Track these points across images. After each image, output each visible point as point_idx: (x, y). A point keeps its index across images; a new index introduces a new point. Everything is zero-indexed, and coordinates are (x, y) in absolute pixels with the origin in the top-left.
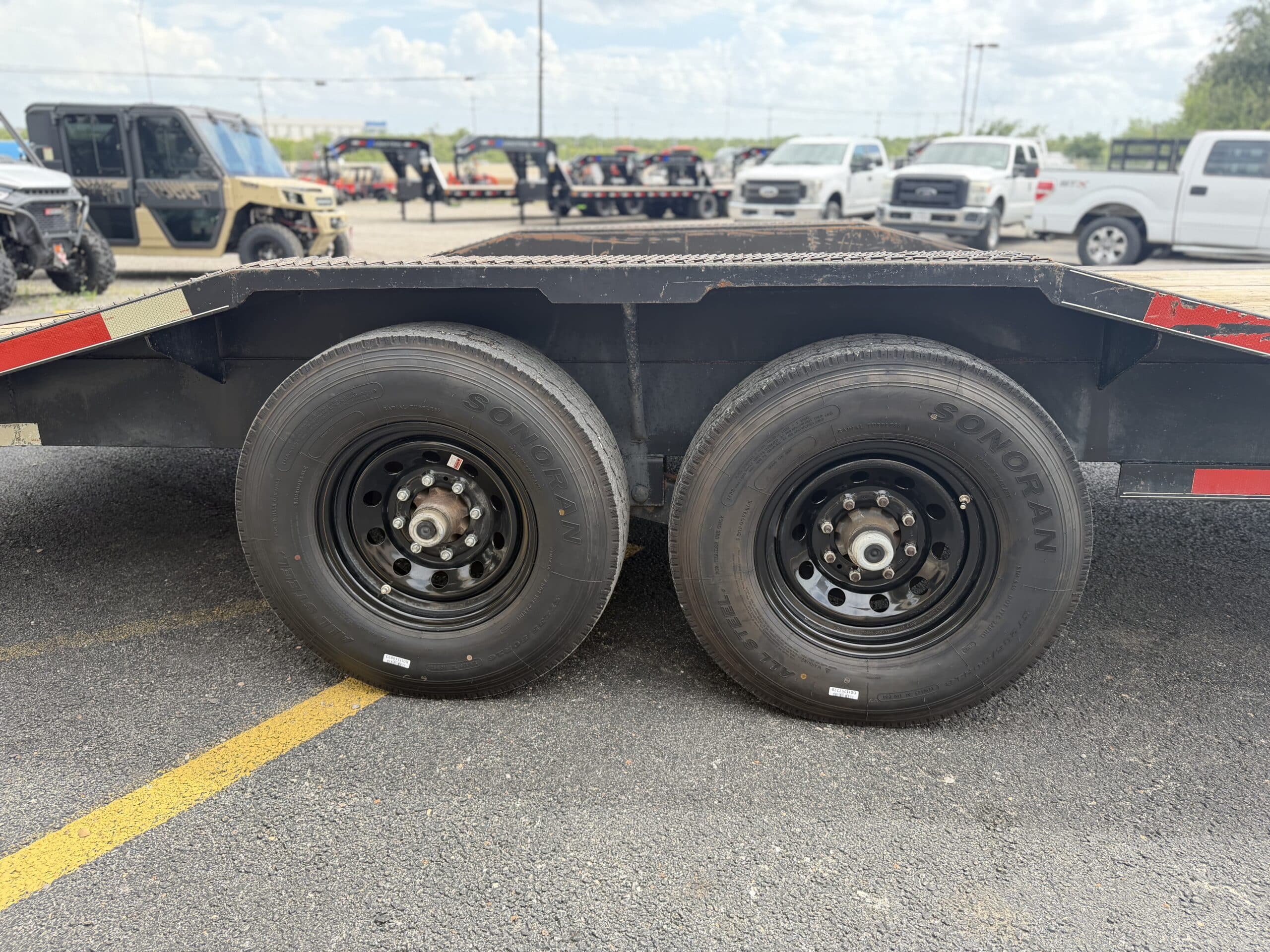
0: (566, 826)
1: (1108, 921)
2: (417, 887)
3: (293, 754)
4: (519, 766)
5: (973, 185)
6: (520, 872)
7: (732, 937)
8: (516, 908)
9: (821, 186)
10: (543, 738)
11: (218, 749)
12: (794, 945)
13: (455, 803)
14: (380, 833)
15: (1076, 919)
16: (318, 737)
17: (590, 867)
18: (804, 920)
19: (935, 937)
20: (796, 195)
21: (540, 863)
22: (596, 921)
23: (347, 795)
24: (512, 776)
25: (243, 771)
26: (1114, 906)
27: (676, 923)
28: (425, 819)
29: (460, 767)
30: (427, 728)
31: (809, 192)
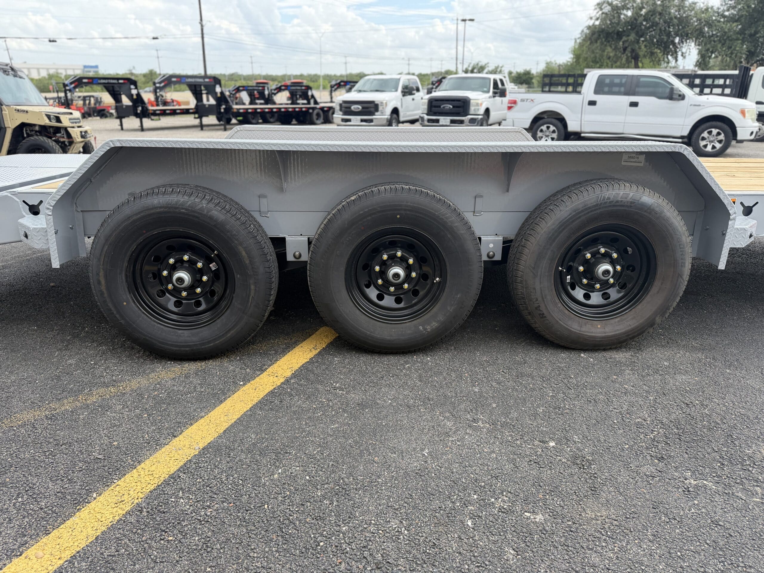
0: (352, 502)
1: (653, 508)
2: (275, 553)
3: (166, 483)
4: (312, 470)
5: (472, 102)
6: (333, 533)
7: (467, 550)
8: (339, 555)
9: (386, 104)
10: (321, 452)
11: (115, 487)
12: (501, 549)
13: (280, 499)
14: (240, 524)
15: (637, 510)
16: (179, 470)
17: (374, 524)
18: (502, 534)
19: (572, 531)
20: (372, 110)
21: (344, 526)
22: (388, 555)
23: (211, 504)
25: (136, 498)
26: (654, 500)
27: (433, 548)
28: (265, 511)
29: (276, 476)
30: (247, 455)
31: (380, 108)
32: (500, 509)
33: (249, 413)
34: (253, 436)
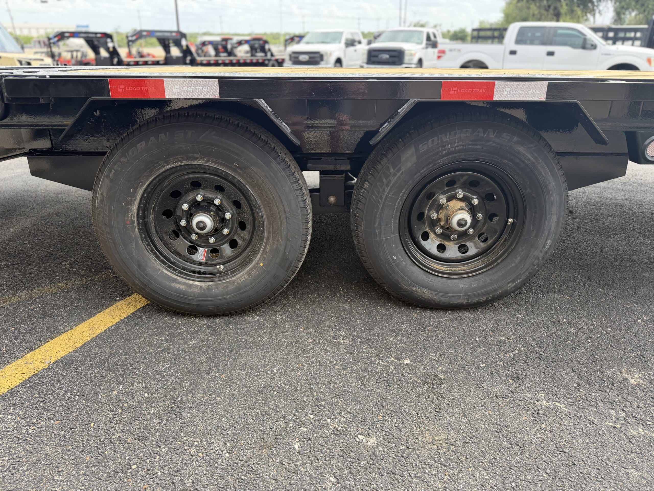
0: (182, 421)
1: (496, 432)
2: (80, 476)
4: (154, 387)
5: (407, 53)
6: (150, 455)
7: (284, 477)
8: (147, 480)
9: (331, 54)
10: (169, 369)
12: (322, 476)
13: (111, 416)
14: (58, 443)
15: (479, 433)
16: (20, 385)
17: (196, 446)
18: (327, 459)
19: (403, 457)
20: (318, 59)
21: (164, 448)
22: (199, 481)
23: (37, 421)
24: (148, 395)
26: (499, 423)
27: (249, 474)
28: (89, 430)
29: (115, 392)
30: (94, 370)
31: (325, 58)
32: (333, 431)
33: (113, 328)
34: (108, 351)
